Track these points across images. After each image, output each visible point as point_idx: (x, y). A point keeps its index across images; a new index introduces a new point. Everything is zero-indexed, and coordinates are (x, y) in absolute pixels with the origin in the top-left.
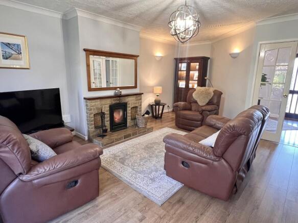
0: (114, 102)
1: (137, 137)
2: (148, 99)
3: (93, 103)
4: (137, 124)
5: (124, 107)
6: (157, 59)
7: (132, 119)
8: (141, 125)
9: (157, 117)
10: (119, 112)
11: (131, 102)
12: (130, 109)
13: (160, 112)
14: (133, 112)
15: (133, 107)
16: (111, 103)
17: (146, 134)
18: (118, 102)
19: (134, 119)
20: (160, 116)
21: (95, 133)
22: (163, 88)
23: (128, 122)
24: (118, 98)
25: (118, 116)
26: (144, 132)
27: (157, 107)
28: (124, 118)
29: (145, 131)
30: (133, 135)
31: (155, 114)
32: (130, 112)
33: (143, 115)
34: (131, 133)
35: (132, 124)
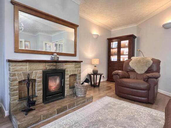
0: (48, 68)
1: (74, 110)
2: (87, 69)
3: (19, 67)
4: (75, 93)
5: (61, 74)
6: (95, 37)
7: (70, 88)
8: (80, 95)
9: (95, 86)
10: (55, 80)
11: (69, 69)
12: (68, 76)
13: (98, 81)
14: (72, 80)
15: (72, 75)
16: (44, 68)
17: (85, 105)
18: (54, 68)
19: (72, 87)
20: (97, 84)
21: (19, 107)
22: (99, 60)
23: (66, 91)
24: (55, 64)
25: (54, 84)
26: (83, 103)
27: (95, 76)
28: (62, 87)
29: (85, 102)
30: (70, 108)
31: (93, 83)
32: (68, 79)
33: (83, 84)
34: (67, 104)
35: (71, 93)
